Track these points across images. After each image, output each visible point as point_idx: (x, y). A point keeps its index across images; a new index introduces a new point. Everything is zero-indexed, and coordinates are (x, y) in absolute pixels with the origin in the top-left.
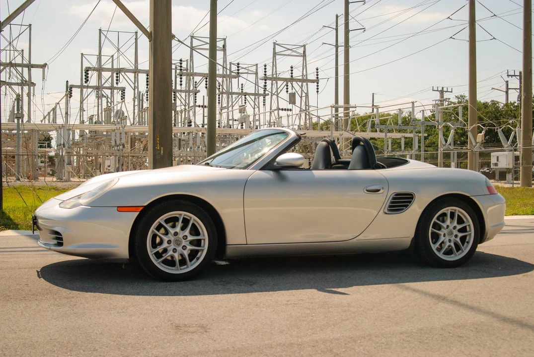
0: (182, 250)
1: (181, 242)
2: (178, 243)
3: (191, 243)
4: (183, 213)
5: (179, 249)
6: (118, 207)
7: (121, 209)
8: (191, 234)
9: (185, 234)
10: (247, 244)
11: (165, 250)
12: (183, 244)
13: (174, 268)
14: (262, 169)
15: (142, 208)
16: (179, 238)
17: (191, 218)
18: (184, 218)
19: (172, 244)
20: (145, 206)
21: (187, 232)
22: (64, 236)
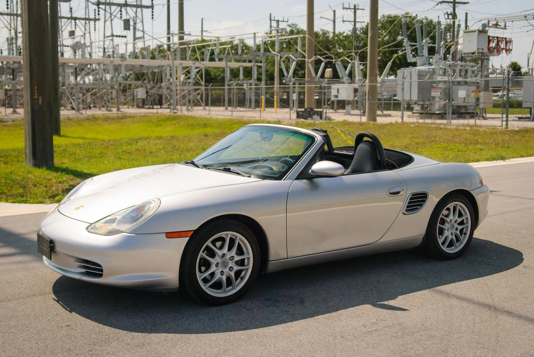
0: (230, 272)
1: (228, 263)
2: (225, 264)
3: (237, 263)
4: (230, 233)
5: (226, 270)
6: (166, 233)
7: (170, 235)
8: (237, 254)
9: (232, 255)
10: (287, 258)
11: (213, 274)
12: (230, 265)
13: (220, 291)
14: (298, 178)
15: (192, 232)
16: (227, 259)
17: (236, 237)
18: (230, 238)
19: (219, 267)
20: (195, 230)
21: (233, 252)
22: (104, 268)
